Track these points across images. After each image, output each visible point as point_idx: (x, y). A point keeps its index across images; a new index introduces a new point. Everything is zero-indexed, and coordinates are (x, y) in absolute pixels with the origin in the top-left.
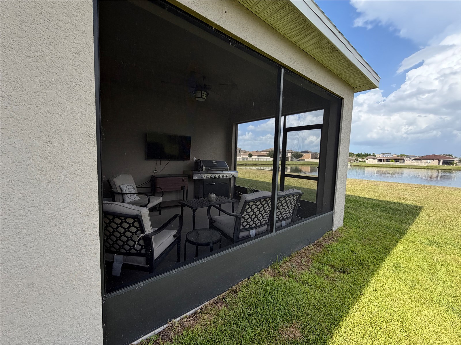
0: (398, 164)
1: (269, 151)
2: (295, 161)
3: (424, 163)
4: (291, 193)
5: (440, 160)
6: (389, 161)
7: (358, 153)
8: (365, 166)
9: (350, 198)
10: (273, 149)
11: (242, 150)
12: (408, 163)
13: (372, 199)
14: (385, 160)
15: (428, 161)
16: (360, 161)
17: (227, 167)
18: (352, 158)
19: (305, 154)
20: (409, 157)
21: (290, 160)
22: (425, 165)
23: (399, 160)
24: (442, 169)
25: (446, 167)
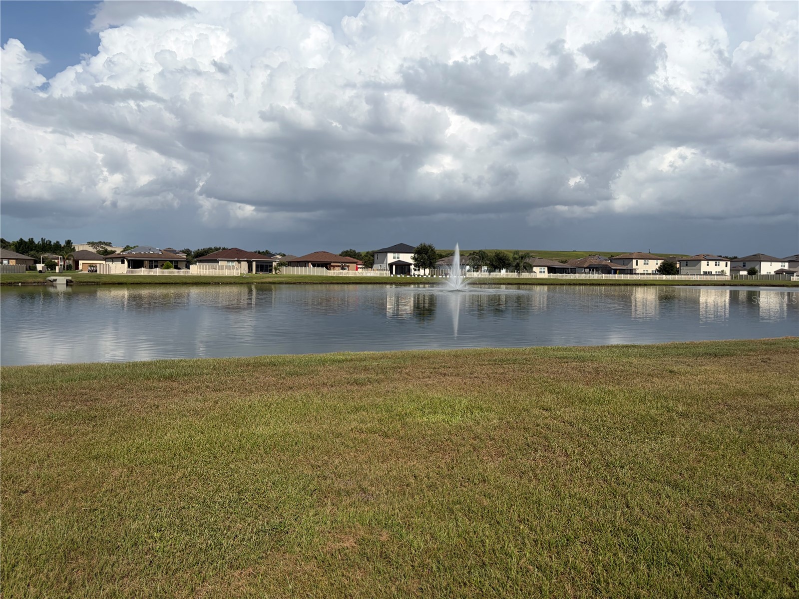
5: (252, 262)
6: (156, 267)
7: (21, 240)
12: (197, 270)
15: (231, 264)
22: (225, 273)
23: (177, 261)
24: (256, 283)
25: (264, 276)
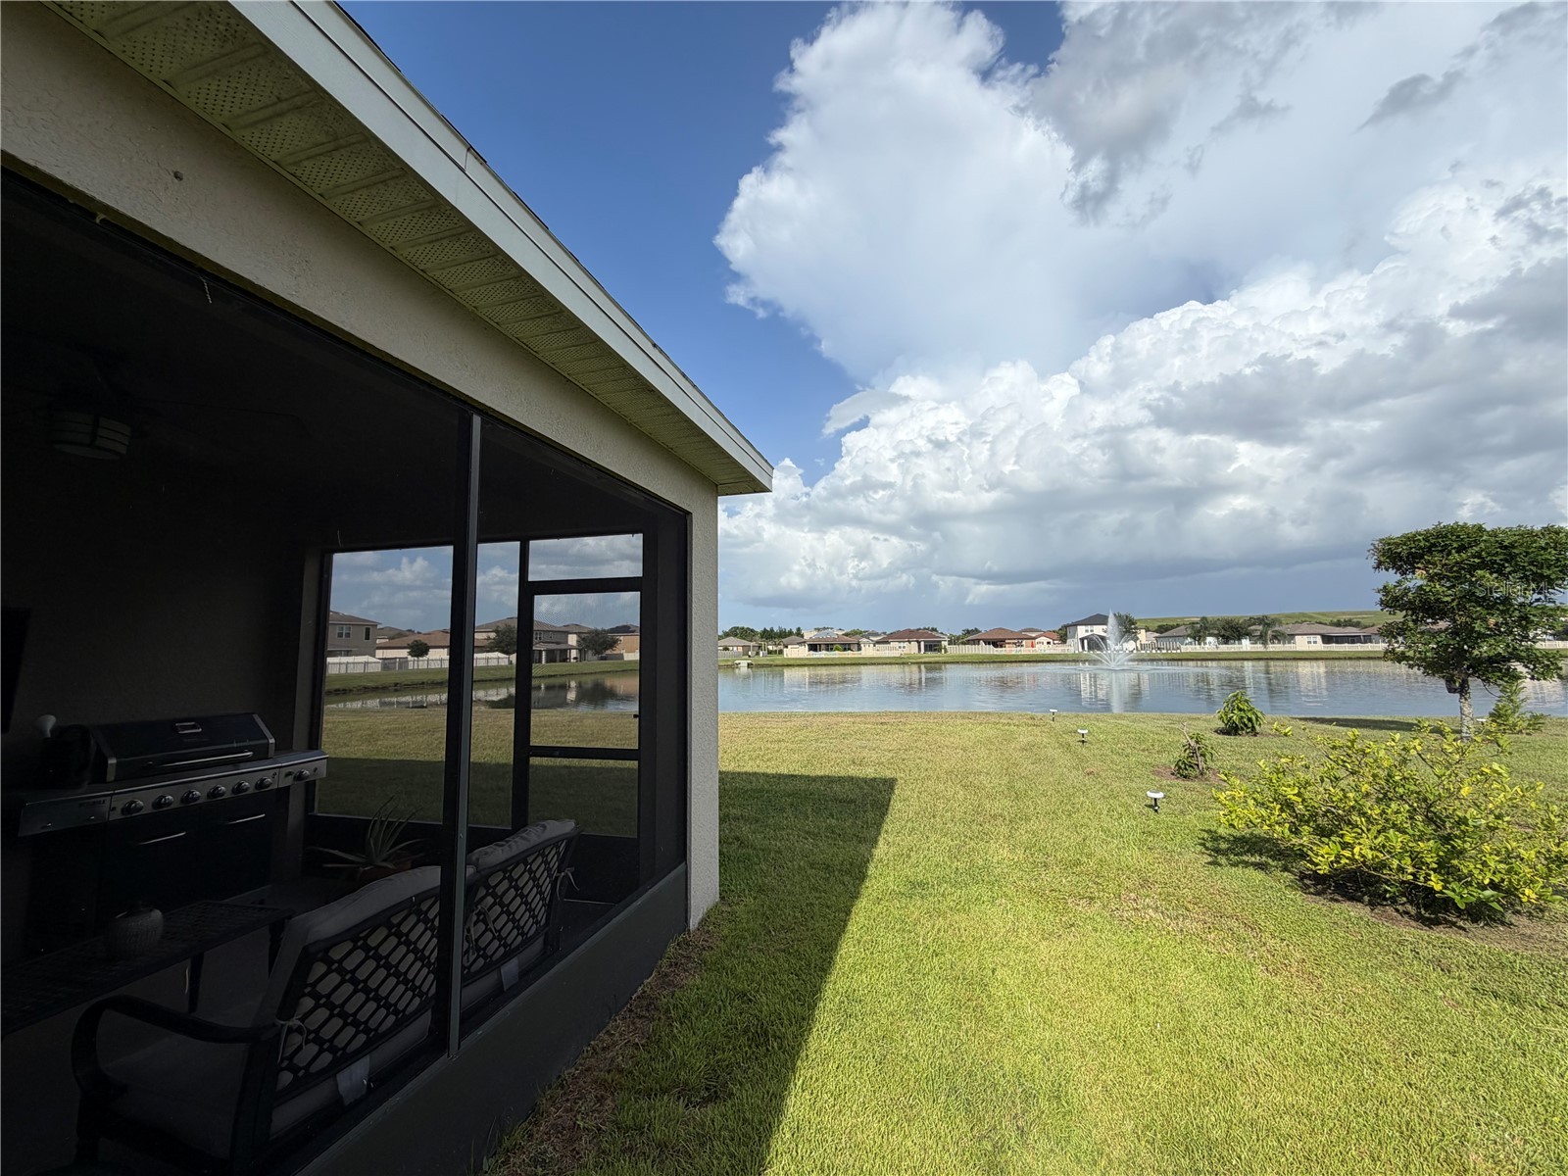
0: (849, 654)
1: (496, 631)
2: (593, 662)
3: (894, 650)
4: (532, 843)
5: (920, 642)
6: (832, 649)
7: (765, 629)
8: (783, 666)
9: (744, 784)
10: (515, 624)
11: (379, 627)
12: (868, 651)
13: (795, 776)
14: (822, 647)
15: (902, 644)
16: (770, 652)
17: (265, 741)
18: (751, 644)
19: (622, 638)
20: (868, 635)
21: (574, 658)
22: (896, 654)
23: (850, 644)
24: (925, 663)
25: (932, 656)
